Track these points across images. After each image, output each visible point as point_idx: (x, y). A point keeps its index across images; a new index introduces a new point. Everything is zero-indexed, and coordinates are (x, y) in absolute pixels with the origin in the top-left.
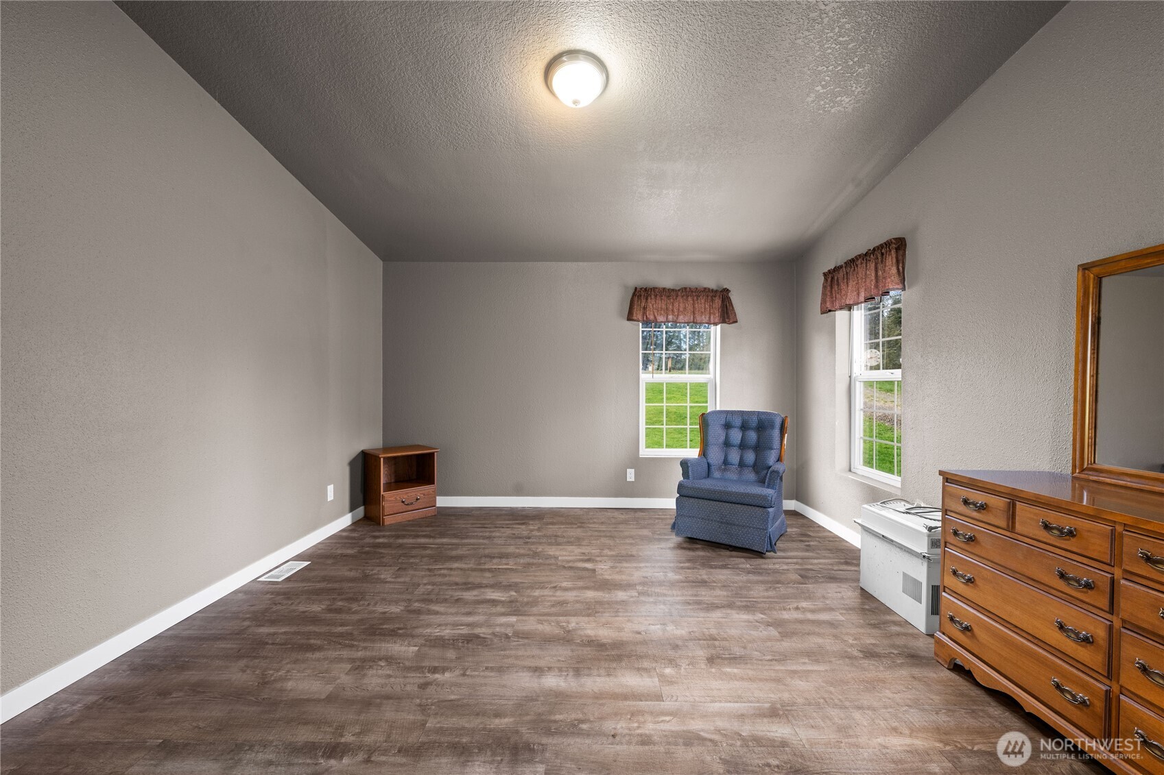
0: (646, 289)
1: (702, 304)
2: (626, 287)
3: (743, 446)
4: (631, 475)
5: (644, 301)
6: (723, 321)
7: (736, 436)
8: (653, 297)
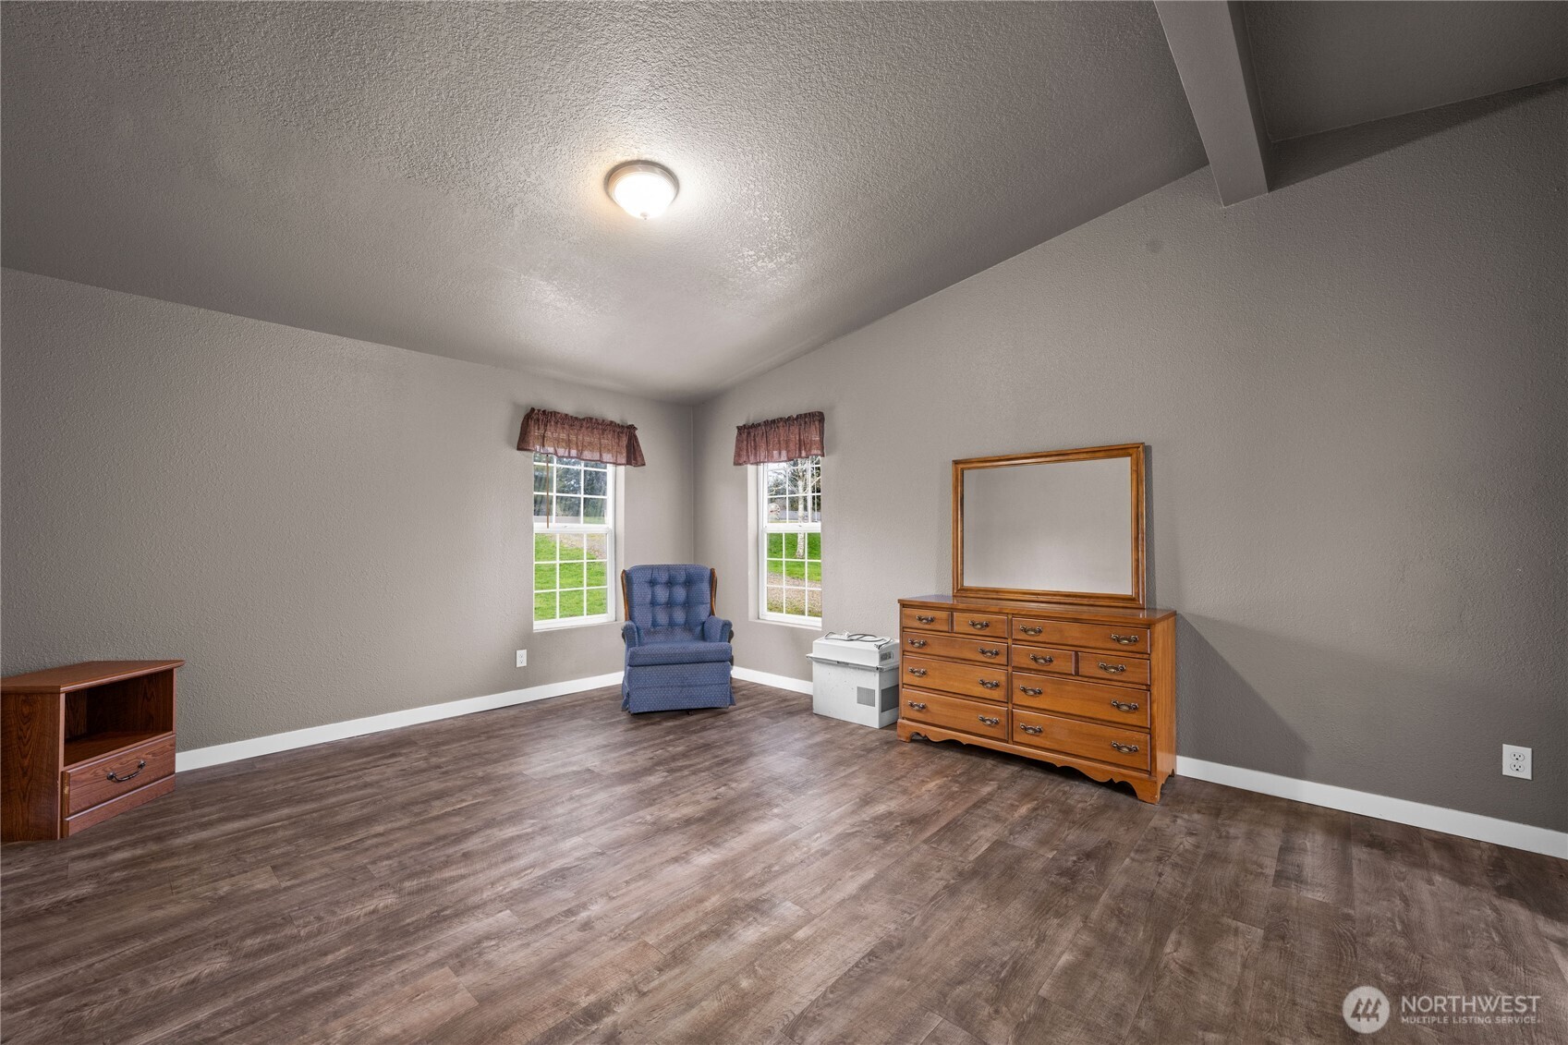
0: (544, 411)
1: (608, 440)
2: (516, 406)
3: (670, 604)
4: (522, 658)
5: (542, 427)
6: (629, 463)
7: (662, 595)
8: (553, 423)
